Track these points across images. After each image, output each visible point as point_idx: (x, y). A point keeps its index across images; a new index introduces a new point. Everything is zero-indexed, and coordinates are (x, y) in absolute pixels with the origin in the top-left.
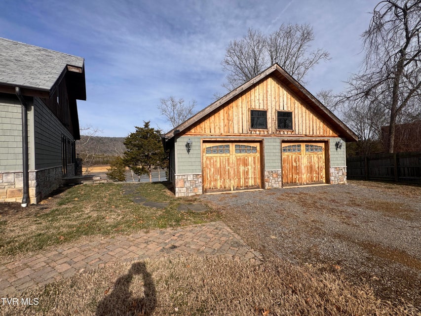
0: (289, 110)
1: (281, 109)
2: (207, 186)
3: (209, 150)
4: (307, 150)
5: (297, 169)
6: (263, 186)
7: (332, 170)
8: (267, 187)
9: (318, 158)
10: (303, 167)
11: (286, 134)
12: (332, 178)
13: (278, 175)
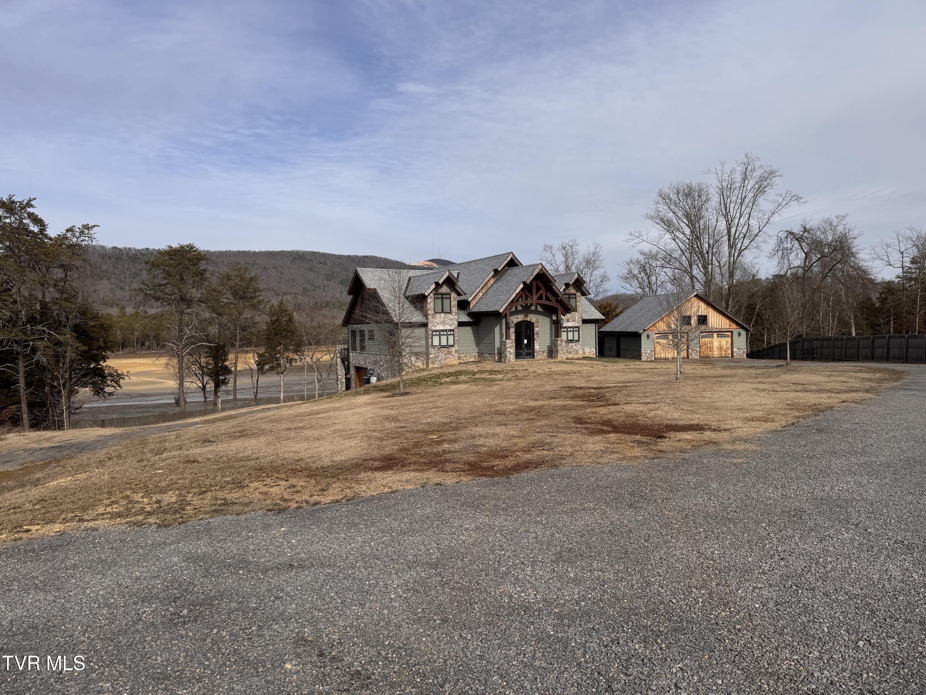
0: (705, 314)
1: (700, 313)
2: (656, 356)
3: (657, 338)
4: (718, 337)
5: (711, 349)
6: (688, 357)
7: (735, 350)
8: (690, 358)
9: (725, 342)
10: (715, 347)
11: (703, 328)
12: (735, 354)
13: (697, 351)
